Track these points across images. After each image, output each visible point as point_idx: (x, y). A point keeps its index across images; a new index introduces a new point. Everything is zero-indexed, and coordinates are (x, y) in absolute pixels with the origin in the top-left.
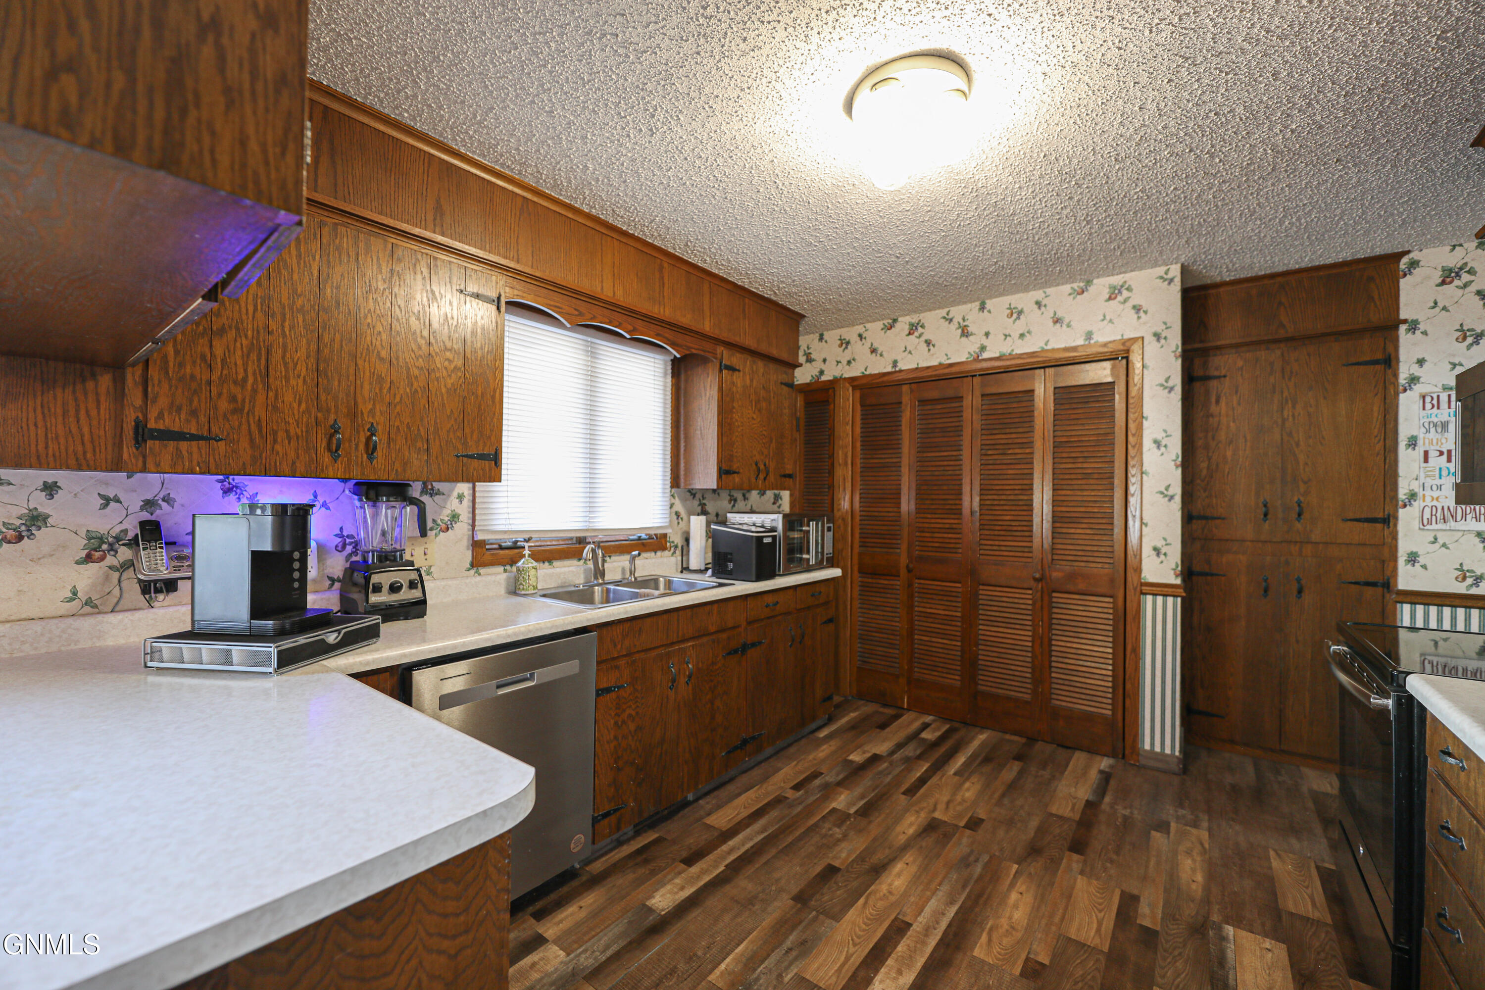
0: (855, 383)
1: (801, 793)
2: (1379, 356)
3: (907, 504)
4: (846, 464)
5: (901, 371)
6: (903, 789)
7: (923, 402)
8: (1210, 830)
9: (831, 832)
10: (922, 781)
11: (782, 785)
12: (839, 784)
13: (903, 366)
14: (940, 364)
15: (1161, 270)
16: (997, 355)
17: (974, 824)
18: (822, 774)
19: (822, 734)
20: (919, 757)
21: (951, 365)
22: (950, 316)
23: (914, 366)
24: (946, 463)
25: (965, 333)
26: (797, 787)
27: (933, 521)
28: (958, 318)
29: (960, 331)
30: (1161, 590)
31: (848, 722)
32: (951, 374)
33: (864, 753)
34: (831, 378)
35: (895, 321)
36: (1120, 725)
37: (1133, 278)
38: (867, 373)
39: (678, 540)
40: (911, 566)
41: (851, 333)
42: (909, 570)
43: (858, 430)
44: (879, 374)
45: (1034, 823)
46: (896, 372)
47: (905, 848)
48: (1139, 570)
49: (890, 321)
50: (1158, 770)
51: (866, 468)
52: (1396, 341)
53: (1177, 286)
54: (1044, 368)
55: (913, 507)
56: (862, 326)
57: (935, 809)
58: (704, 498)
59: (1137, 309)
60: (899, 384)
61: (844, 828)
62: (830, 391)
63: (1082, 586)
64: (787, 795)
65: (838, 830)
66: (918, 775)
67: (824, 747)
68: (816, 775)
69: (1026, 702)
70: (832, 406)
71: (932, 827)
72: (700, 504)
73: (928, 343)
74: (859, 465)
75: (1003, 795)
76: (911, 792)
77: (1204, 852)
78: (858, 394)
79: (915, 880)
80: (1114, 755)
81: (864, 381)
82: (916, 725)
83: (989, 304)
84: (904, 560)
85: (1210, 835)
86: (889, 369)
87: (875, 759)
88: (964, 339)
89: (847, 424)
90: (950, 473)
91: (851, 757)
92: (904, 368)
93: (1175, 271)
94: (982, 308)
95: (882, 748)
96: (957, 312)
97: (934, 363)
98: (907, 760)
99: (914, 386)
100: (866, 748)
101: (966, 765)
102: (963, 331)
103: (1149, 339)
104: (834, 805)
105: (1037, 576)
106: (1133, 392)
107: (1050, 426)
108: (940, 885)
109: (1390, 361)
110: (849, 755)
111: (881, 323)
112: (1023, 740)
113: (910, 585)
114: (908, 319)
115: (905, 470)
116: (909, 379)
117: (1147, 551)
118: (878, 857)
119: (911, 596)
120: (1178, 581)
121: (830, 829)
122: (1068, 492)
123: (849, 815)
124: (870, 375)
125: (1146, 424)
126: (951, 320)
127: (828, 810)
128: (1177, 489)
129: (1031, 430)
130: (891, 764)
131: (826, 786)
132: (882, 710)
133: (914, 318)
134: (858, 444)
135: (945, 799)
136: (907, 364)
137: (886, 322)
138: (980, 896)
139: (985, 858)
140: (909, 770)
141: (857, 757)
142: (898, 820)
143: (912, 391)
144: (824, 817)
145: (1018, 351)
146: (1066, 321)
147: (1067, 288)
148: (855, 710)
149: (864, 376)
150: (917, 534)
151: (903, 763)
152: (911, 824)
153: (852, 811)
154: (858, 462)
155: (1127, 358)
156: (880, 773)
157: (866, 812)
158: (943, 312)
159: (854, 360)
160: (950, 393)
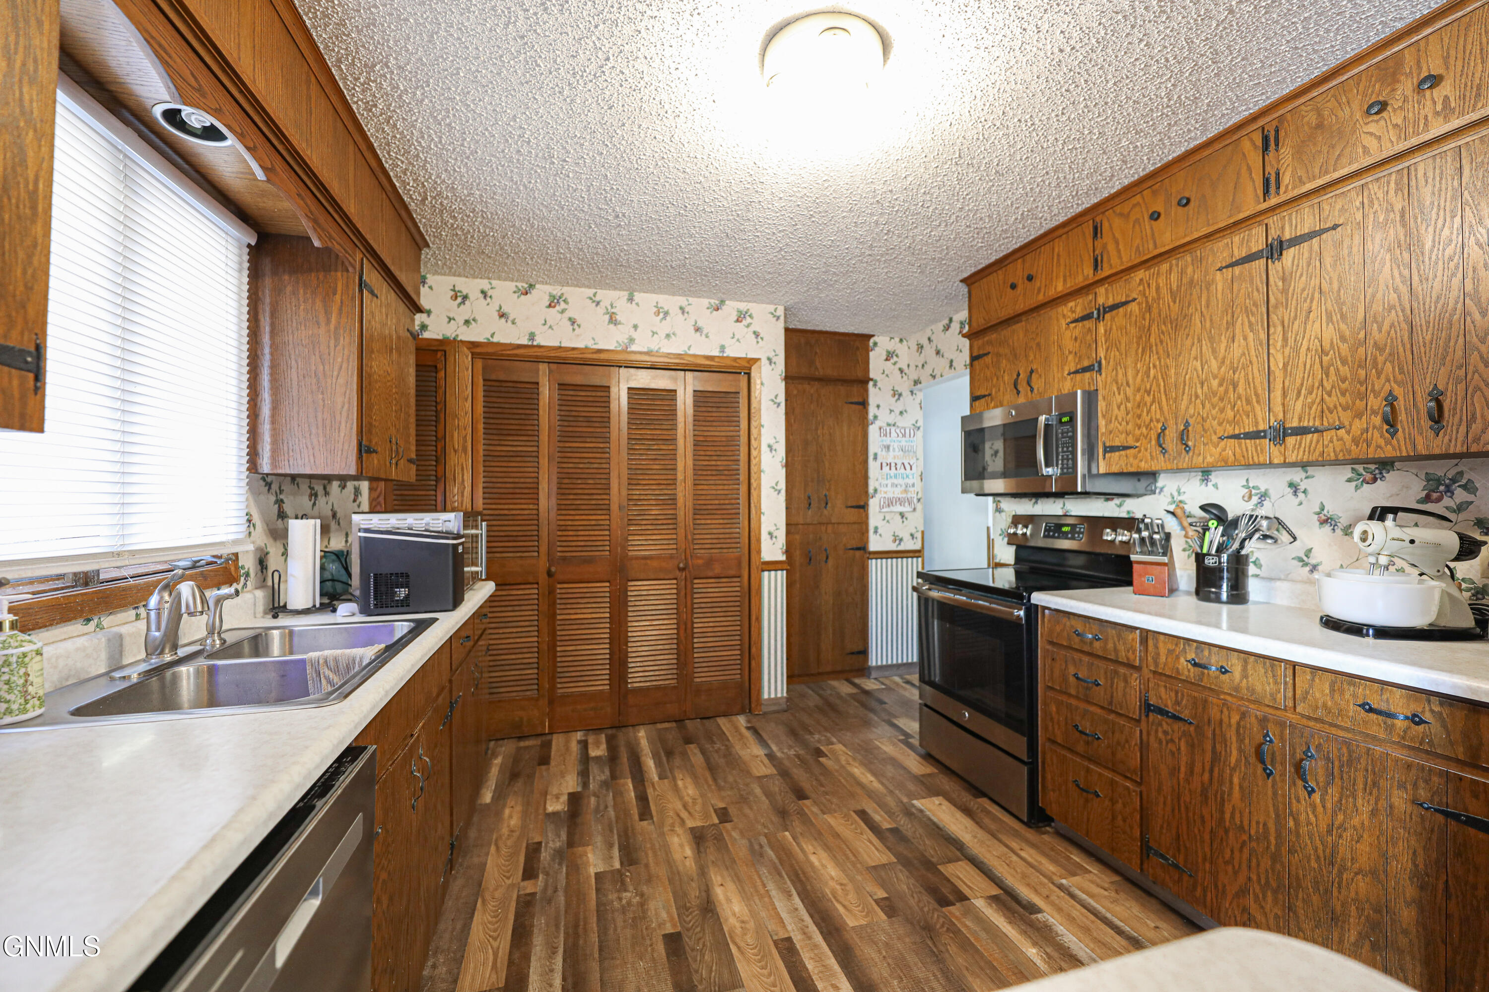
0: (478, 350)
1: (541, 876)
2: (861, 400)
3: (547, 500)
4: (465, 450)
5: (539, 347)
6: (636, 817)
7: (562, 386)
8: (840, 742)
9: (624, 902)
10: (643, 799)
11: (509, 882)
12: (571, 844)
13: (540, 340)
14: (586, 348)
15: (771, 308)
16: (645, 350)
17: (724, 815)
18: (540, 843)
19: (487, 797)
20: (614, 776)
21: (600, 351)
22: (597, 299)
23: (557, 344)
24: (590, 455)
25: (613, 320)
26: (529, 873)
27: (577, 517)
28: (605, 303)
29: (607, 317)
30: (772, 566)
31: (501, 771)
32: (599, 360)
33: (557, 797)
34: (440, 337)
35: (531, 286)
36: (747, 684)
37: (755, 308)
38: (495, 340)
39: (248, 562)
40: (553, 569)
41: (471, 286)
42: (550, 574)
43: (480, 408)
44: (510, 344)
45: (758, 791)
46: (533, 346)
47: (703, 872)
48: (759, 552)
49: (526, 286)
50: (777, 712)
51: (489, 456)
52: (867, 391)
53: (781, 325)
54: (685, 370)
55: (554, 501)
56: (486, 281)
57: (683, 822)
58: (281, 491)
59: (757, 334)
60: (537, 360)
61: (631, 888)
62: (439, 354)
63: (717, 569)
64: (528, 891)
65: (626, 895)
66: (633, 794)
67: (507, 811)
68: (534, 851)
69: (675, 687)
70: (442, 374)
71: (698, 837)
72: (276, 502)
73: (573, 321)
74: (481, 453)
75: (715, 780)
76: (645, 813)
77: (854, 759)
78: (479, 364)
79: (746, 897)
80: (742, 712)
81: (490, 350)
82: (574, 747)
83: (638, 296)
84: (543, 564)
85: (844, 745)
86: (525, 341)
87: (575, 799)
88: (612, 326)
89: (466, 400)
90: (596, 466)
91: (550, 809)
92: (543, 343)
93: (780, 311)
94: (631, 299)
95: (571, 783)
96: (606, 296)
97: (581, 345)
98: (605, 784)
99: (553, 366)
100: (554, 790)
101: (659, 764)
102: (611, 318)
103: (764, 361)
104: (592, 871)
105: (681, 565)
106: (754, 404)
107: (690, 427)
108: (764, 886)
109: (864, 404)
110: (545, 808)
111: (514, 284)
112: (674, 724)
113: (551, 591)
114: (548, 288)
115: (544, 462)
116: (549, 357)
117: (764, 536)
118: (694, 893)
119: (552, 604)
120: (783, 558)
121: (620, 899)
122: (706, 487)
123: (619, 871)
124: (498, 344)
125: (763, 431)
126: (598, 303)
127: (593, 880)
128: (782, 486)
129: (674, 427)
130: (595, 795)
131: (559, 855)
132: (522, 744)
133: (557, 290)
134: (481, 426)
135: (679, 806)
136: (545, 339)
137: (520, 285)
138: (797, 875)
139: (763, 840)
140: (619, 794)
141: (555, 806)
142: (666, 848)
143: (550, 371)
144: (598, 890)
145: (665, 350)
146: (705, 332)
147: (705, 302)
148: (495, 755)
149: (490, 344)
150: (559, 533)
151: (607, 790)
152: (681, 846)
153: (617, 865)
154: (481, 448)
155: (749, 374)
156: (597, 810)
157: (629, 856)
158: (590, 292)
159: (474, 320)
160: (596, 381)
